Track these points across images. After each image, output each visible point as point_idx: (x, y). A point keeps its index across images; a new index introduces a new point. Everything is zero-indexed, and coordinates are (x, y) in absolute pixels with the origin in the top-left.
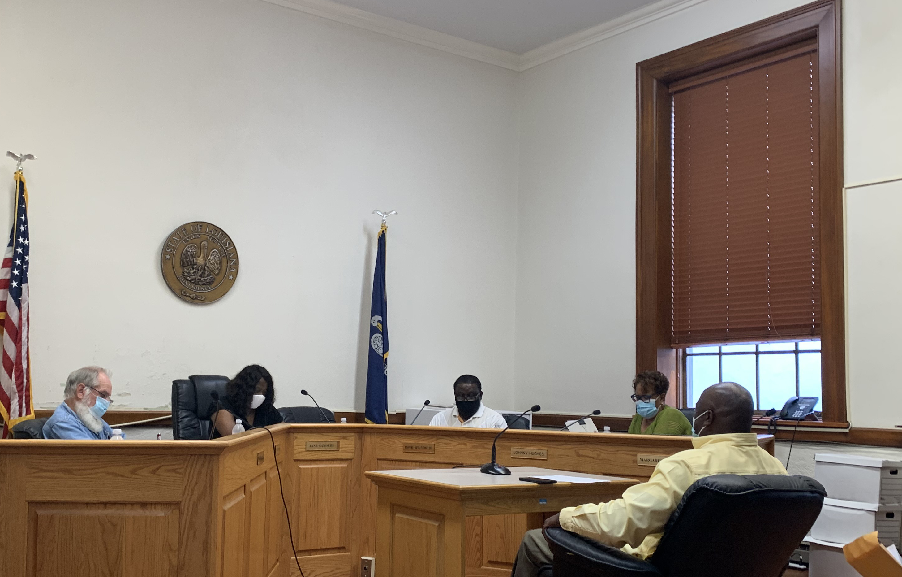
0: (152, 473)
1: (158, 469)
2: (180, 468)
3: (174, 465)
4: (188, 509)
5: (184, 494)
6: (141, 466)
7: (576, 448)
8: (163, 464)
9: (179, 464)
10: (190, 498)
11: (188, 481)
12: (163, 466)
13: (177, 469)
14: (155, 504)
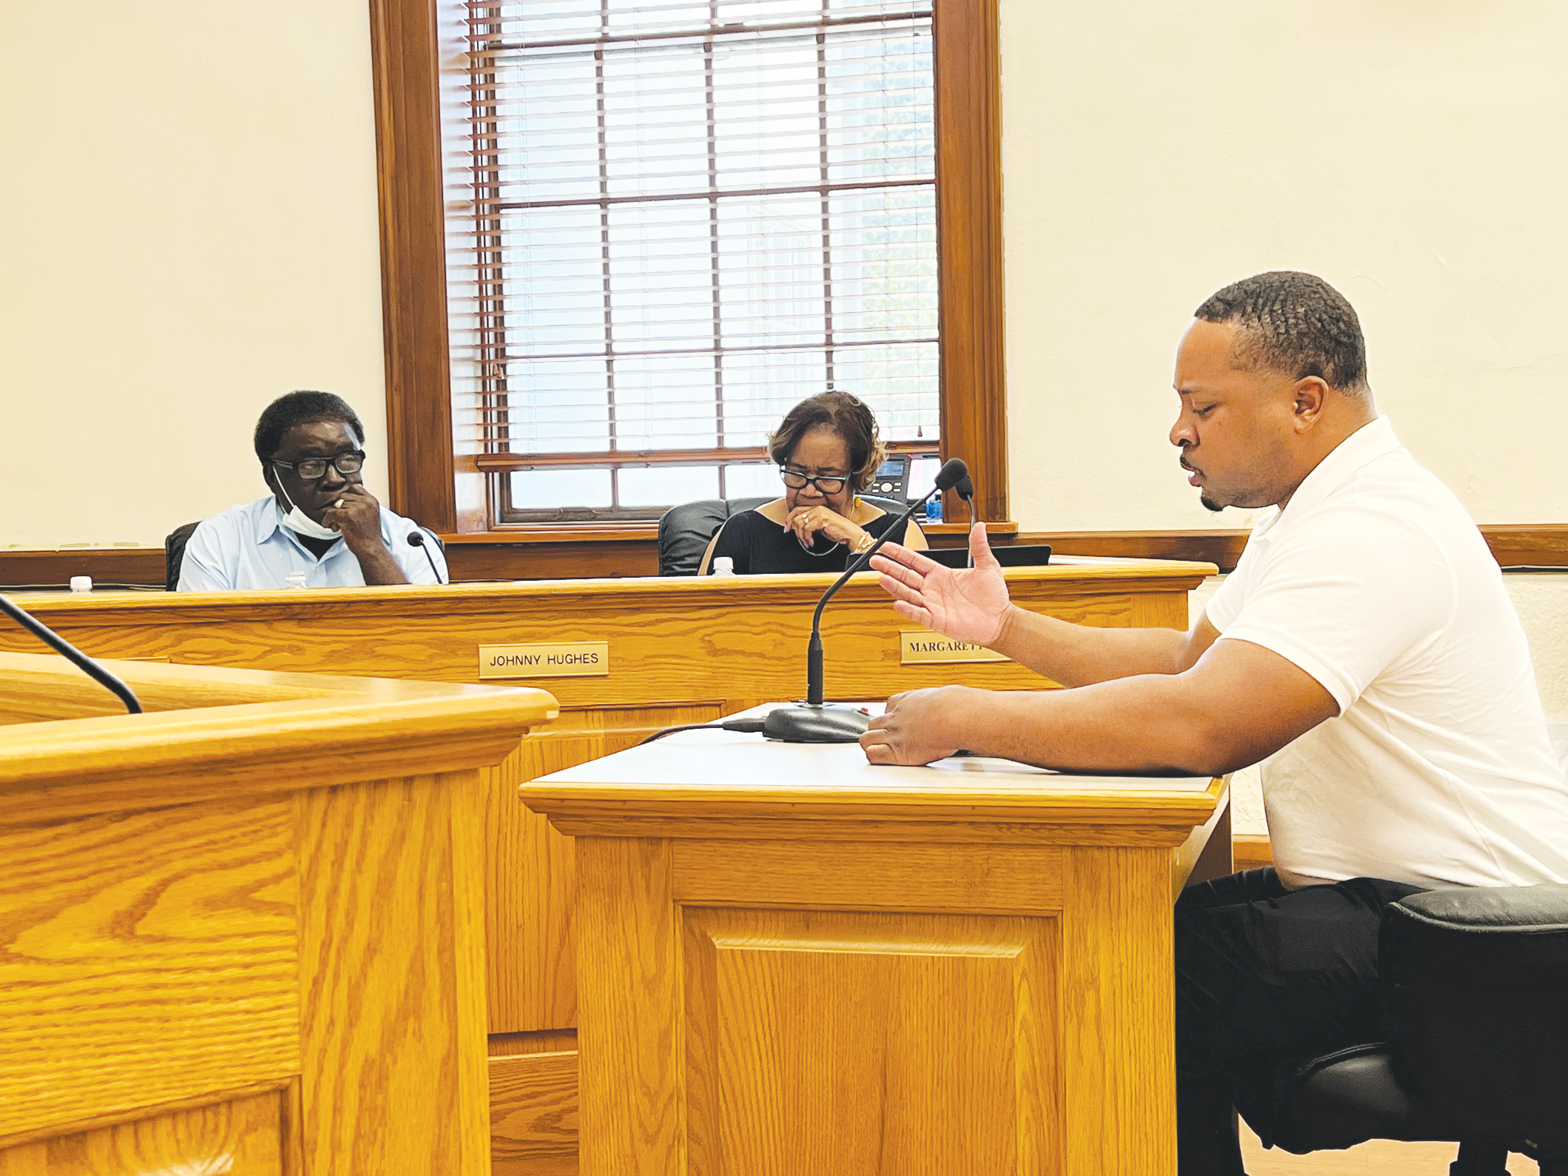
0: (114, 936)
1: (149, 899)
2: (277, 879)
3: (242, 863)
4: (337, 1110)
5: (306, 1028)
6: (43, 897)
7: (705, 627)
8: (179, 865)
9: (267, 856)
10: (345, 1044)
11: (326, 945)
12: (178, 877)
13: (261, 884)
14: (136, 1123)
